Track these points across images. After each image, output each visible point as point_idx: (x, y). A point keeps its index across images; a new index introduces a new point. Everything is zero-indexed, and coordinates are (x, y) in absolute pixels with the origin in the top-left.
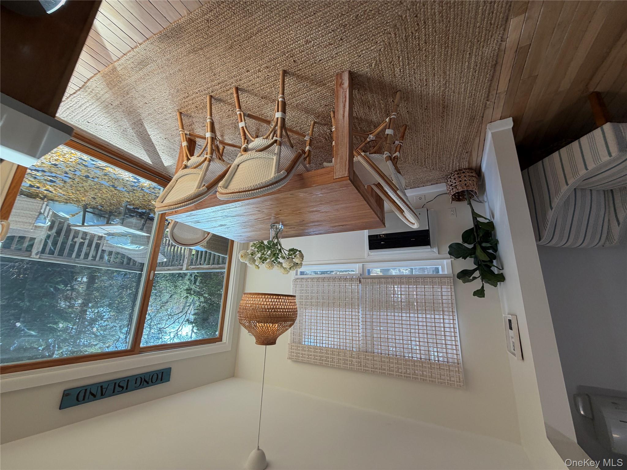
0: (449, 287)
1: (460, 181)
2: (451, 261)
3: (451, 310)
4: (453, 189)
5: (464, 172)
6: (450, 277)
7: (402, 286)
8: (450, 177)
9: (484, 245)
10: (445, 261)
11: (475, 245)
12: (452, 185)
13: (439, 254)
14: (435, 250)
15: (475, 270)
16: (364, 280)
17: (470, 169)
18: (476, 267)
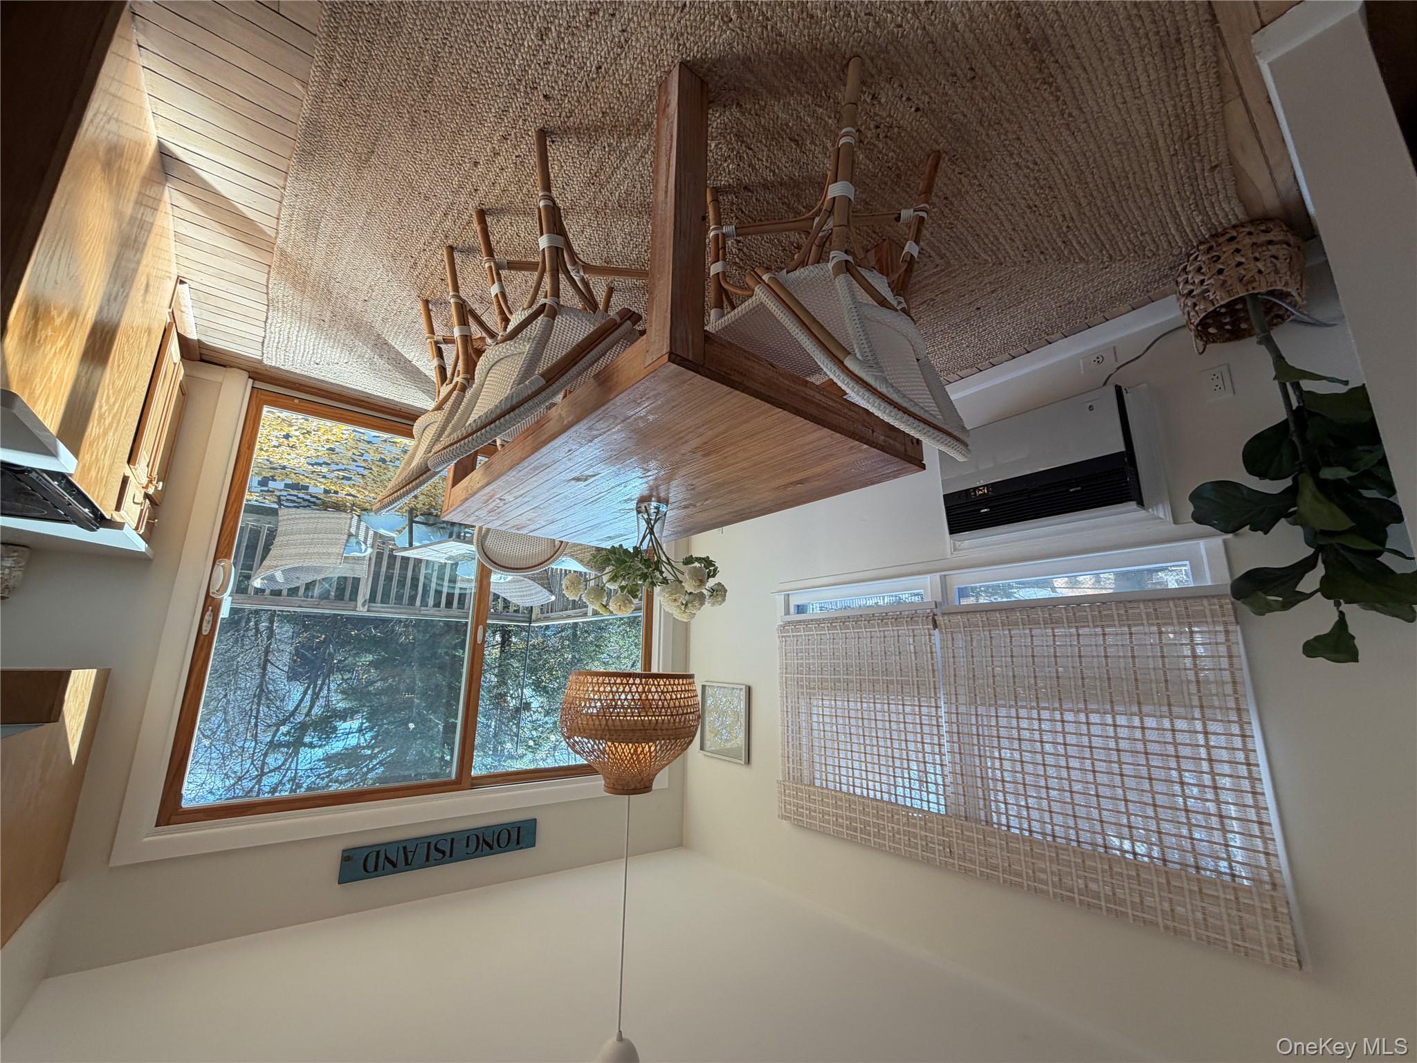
0: (1220, 628)
1: (1220, 272)
2: (1225, 542)
3: (1232, 704)
4: (1195, 305)
5: (1232, 239)
6: (1219, 597)
7: (1058, 631)
8: (1185, 268)
9: (1327, 474)
10: (1202, 544)
11: (1295, 480)
12: (1192, 291)
13: (1175, 522)
14: (1162, 512)
15: (1306, 565)
16: (946, 617)
17: (1261, 221)
18: (1311, 551)
